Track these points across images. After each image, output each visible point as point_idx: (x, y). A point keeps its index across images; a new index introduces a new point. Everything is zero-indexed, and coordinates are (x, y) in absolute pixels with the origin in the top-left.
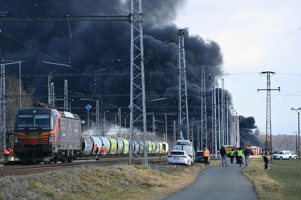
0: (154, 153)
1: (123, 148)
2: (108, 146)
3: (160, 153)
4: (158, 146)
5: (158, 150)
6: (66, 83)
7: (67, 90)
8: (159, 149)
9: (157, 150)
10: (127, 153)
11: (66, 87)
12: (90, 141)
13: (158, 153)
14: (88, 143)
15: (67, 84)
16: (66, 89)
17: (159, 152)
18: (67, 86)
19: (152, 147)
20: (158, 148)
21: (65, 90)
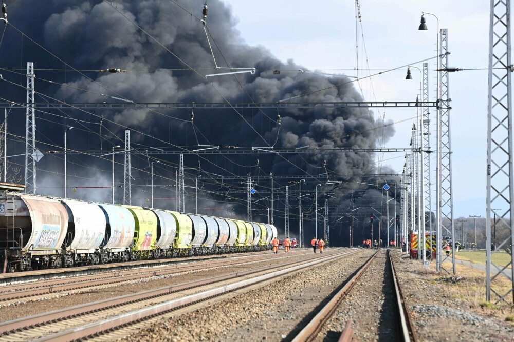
0: (249, 245)
1: (177, 235)
2: (126, 230)
3: (261, 246)
4: (258, 232)
5: (257, 239)
6: (30, 71)
7: (33, 87)
8: (261, 237)
9: (255, 238)
10: (187, 247)
11: (30, 81)
12: (57, 214)
13: (258, 245)
14: (46, 219)
15: (33, 73)
16: (30, 86)
17: (259, 243)
18: (33, 79)
19: (247, 233)
20: (258, 236)
21: (28, 87)
